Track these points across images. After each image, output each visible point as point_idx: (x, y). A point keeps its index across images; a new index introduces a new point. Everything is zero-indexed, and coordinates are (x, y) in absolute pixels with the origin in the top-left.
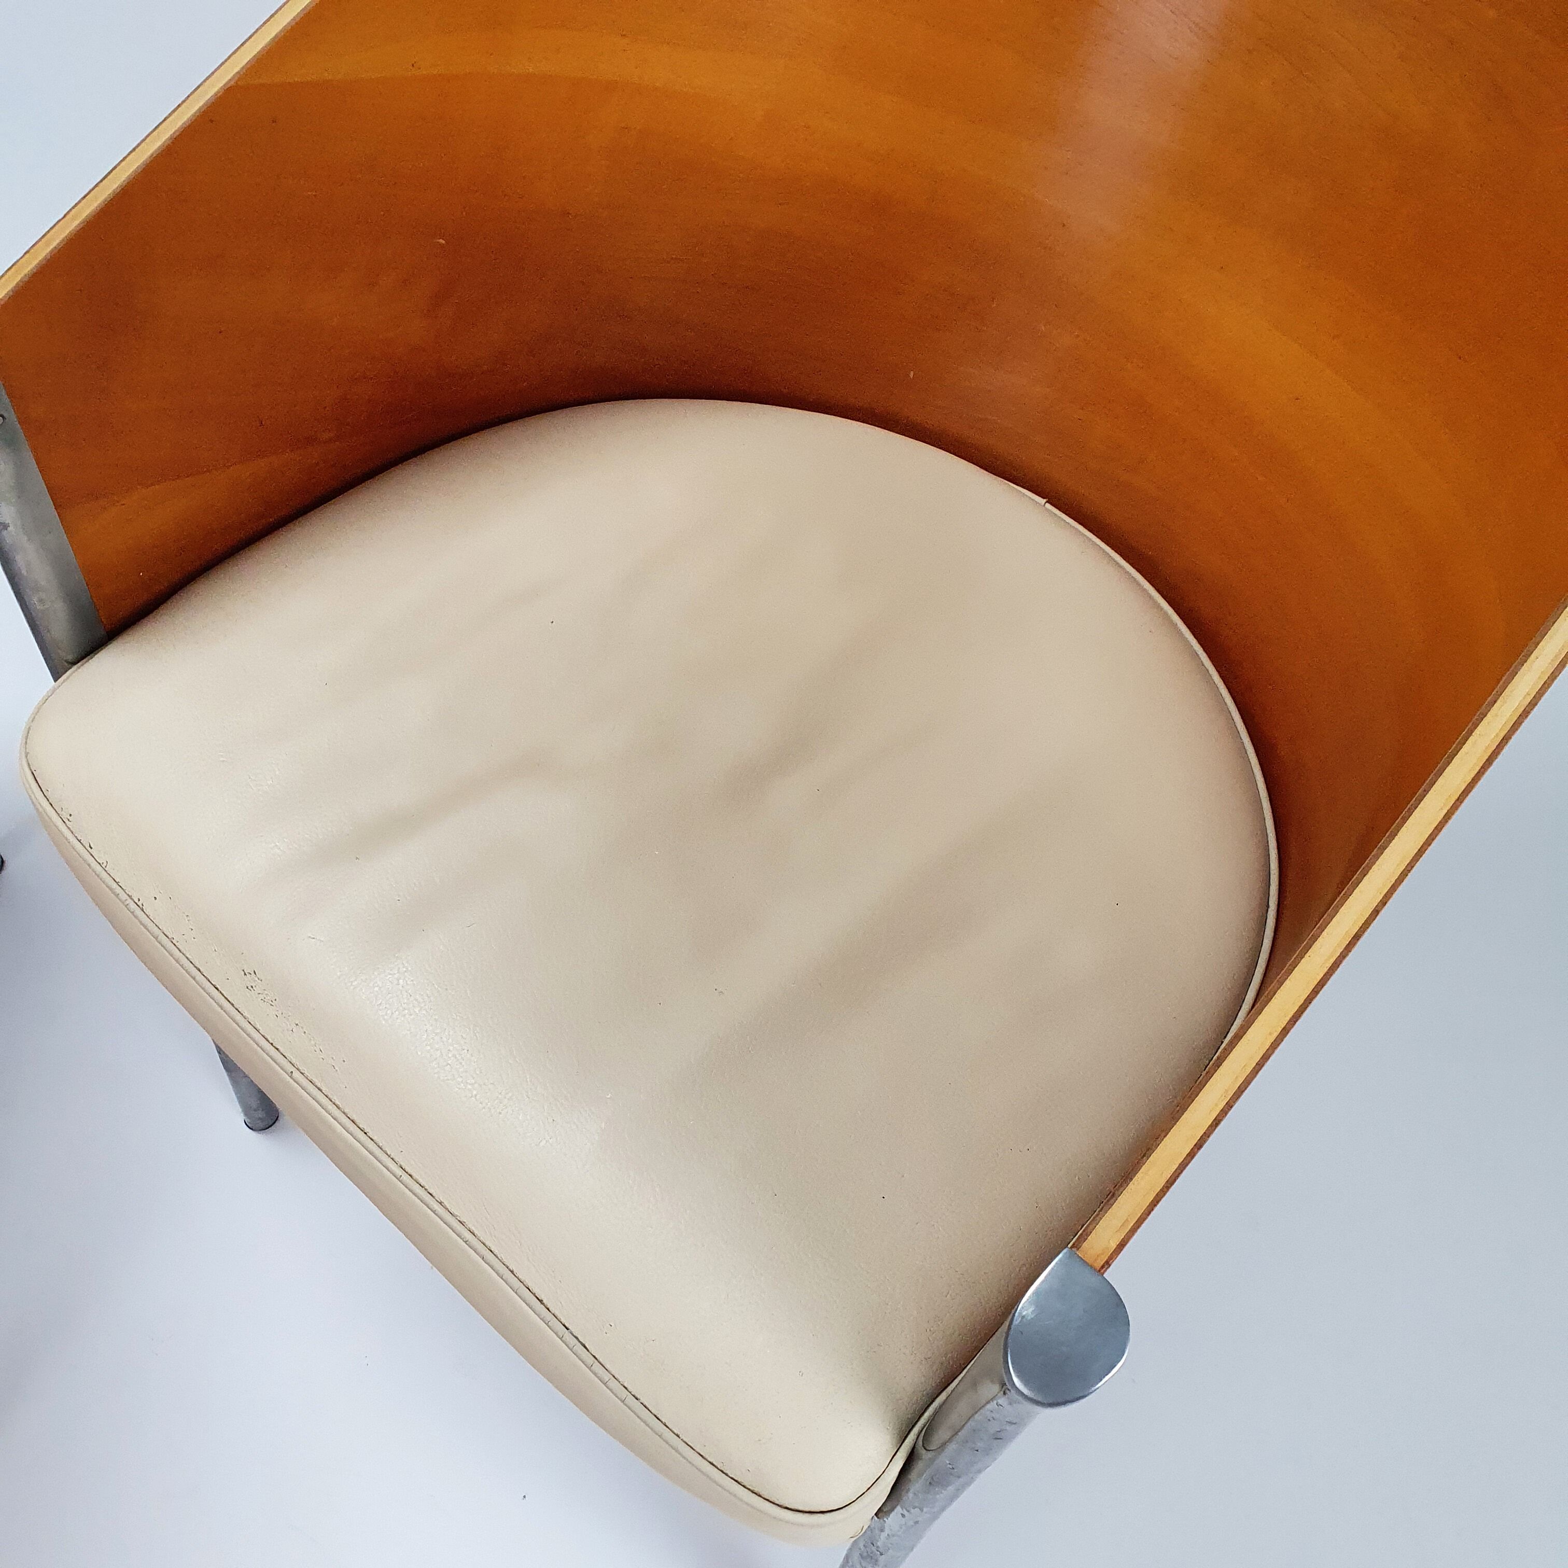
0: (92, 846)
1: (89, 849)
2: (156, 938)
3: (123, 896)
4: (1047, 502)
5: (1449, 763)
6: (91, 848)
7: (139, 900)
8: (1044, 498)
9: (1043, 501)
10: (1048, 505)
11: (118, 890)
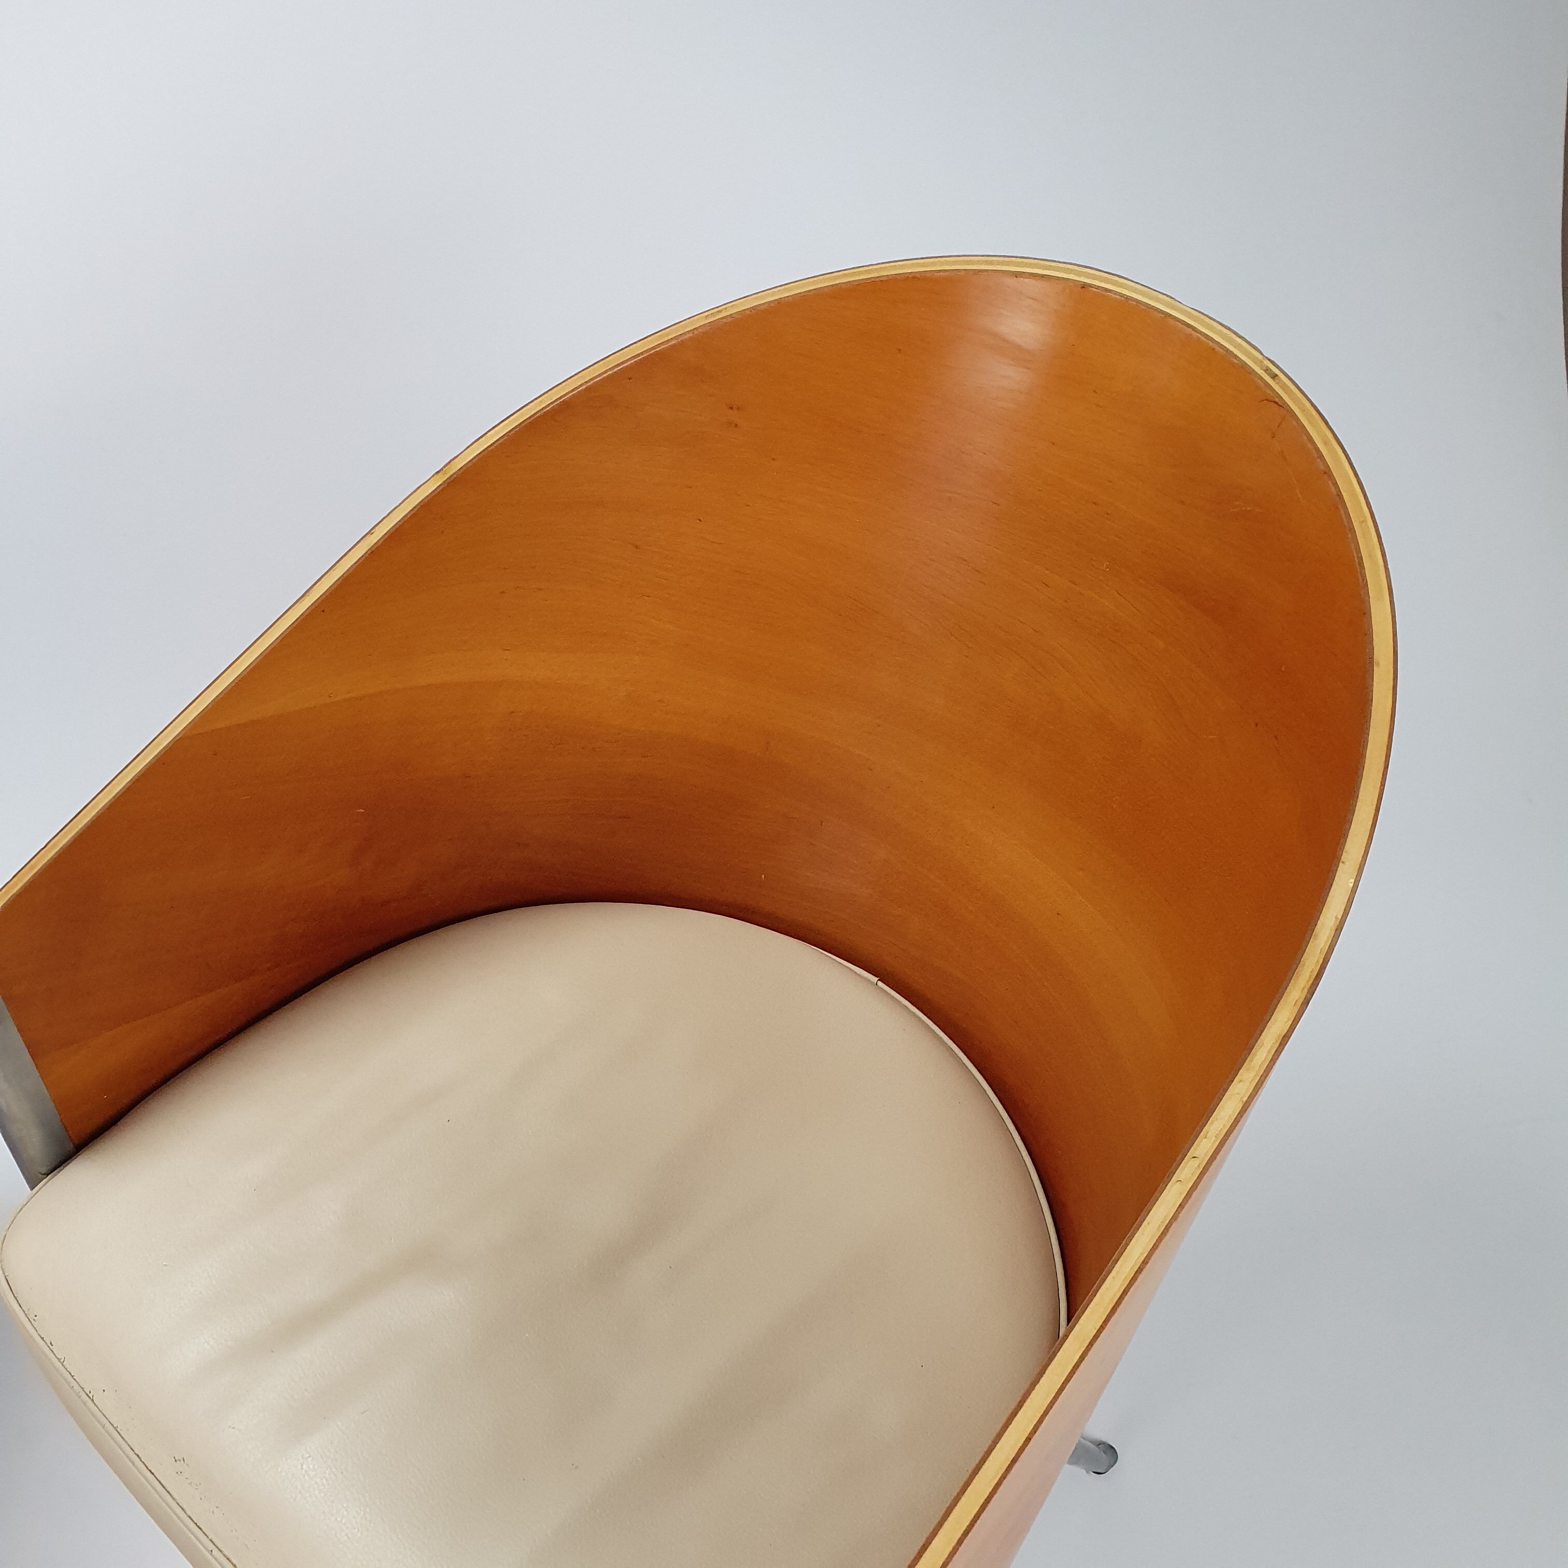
0: (52, 1344)
1: (50, 1346)
2: (104, 1426)
3: (76, 1387)
4: (879, 980)
5: (1083, 1313)
6: (52, 1345)
7: (90, 1392)
8: (877, 977)
9: (875, 979)
10: (880, 983)
11: (73, 1383)
